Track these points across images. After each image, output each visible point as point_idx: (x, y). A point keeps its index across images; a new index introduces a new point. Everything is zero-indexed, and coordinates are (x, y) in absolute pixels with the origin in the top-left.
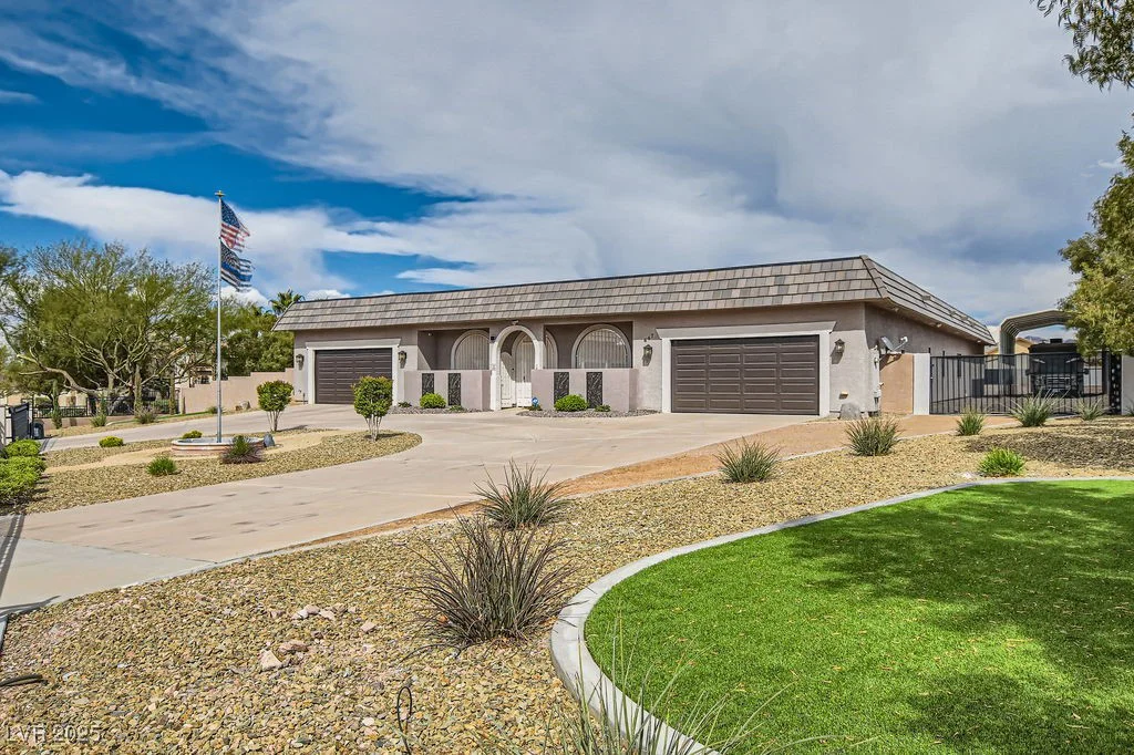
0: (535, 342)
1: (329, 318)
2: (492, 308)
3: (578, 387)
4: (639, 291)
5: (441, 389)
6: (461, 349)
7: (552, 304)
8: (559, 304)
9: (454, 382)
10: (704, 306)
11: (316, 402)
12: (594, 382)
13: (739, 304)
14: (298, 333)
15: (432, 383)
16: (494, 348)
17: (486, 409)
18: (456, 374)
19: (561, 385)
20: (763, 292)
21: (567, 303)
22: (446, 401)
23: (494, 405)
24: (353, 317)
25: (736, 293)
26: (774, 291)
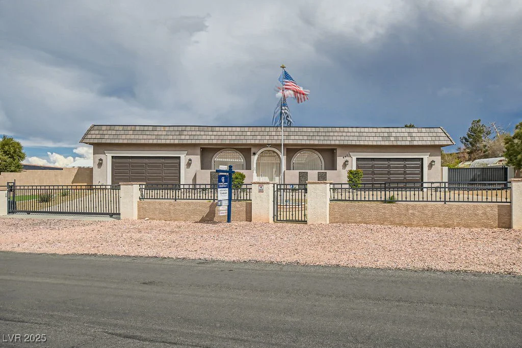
3: (313, 180)
4: (344, 134)
7: (297, 138)
8: (301, 138)
12: (322, 177)
13: (395, 143)
19: (303, 179)
20: (404, 139)
24: (154, 137)
25: (392, 139)
26: (409, 139)
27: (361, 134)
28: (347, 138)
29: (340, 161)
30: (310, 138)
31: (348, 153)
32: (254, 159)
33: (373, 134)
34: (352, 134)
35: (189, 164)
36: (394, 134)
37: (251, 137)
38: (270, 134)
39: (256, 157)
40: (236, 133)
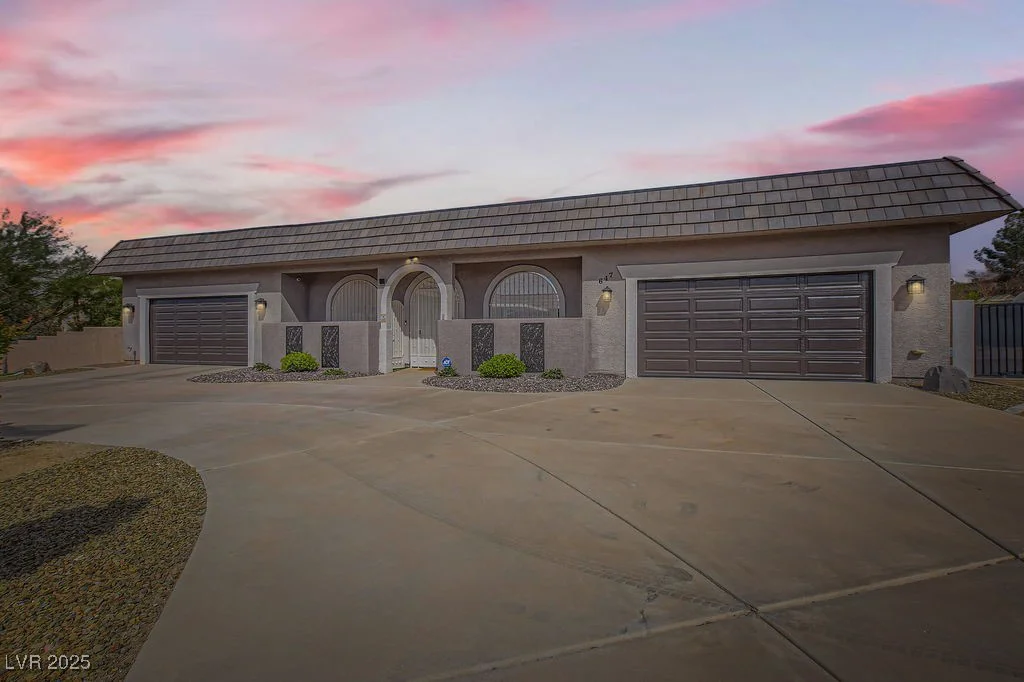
0: (442, 286)
1: (163, 258)
2: (382, 241)
3: (507, 344)
5: (312, 348)
6: (339, 297)
7: (469, 233)
8: (479, 232)
9: (331, 337)
10: (703, 230)
11: (151, 362)
12: (533, 337)
13: (760, 226)
14: (127, 277)
15: (299, 339)
16: (384, 295)
17: (374, 371)
18: (332, 327)
19: (482, 343)
21: (489, 232)
22: (319, 361)
23: (383, 366)
24: (195, 255)
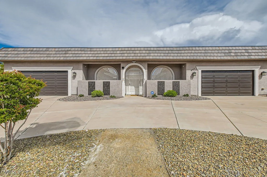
27: (207, 52)
28: (195, 55)
29: (189, 73)
30: (166, 55)
31: (195, 67)
32: (123, 72)
33: (217, 51)
34: (200, 52)
35: (74, 77)
36: (233, 51)
37: (120, 55)
38: (135, 52)
39: (124, 70)
40: (109, 52)
